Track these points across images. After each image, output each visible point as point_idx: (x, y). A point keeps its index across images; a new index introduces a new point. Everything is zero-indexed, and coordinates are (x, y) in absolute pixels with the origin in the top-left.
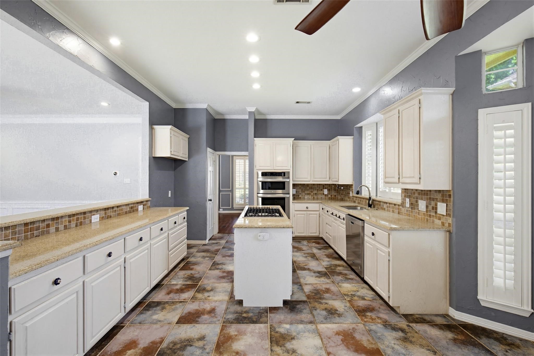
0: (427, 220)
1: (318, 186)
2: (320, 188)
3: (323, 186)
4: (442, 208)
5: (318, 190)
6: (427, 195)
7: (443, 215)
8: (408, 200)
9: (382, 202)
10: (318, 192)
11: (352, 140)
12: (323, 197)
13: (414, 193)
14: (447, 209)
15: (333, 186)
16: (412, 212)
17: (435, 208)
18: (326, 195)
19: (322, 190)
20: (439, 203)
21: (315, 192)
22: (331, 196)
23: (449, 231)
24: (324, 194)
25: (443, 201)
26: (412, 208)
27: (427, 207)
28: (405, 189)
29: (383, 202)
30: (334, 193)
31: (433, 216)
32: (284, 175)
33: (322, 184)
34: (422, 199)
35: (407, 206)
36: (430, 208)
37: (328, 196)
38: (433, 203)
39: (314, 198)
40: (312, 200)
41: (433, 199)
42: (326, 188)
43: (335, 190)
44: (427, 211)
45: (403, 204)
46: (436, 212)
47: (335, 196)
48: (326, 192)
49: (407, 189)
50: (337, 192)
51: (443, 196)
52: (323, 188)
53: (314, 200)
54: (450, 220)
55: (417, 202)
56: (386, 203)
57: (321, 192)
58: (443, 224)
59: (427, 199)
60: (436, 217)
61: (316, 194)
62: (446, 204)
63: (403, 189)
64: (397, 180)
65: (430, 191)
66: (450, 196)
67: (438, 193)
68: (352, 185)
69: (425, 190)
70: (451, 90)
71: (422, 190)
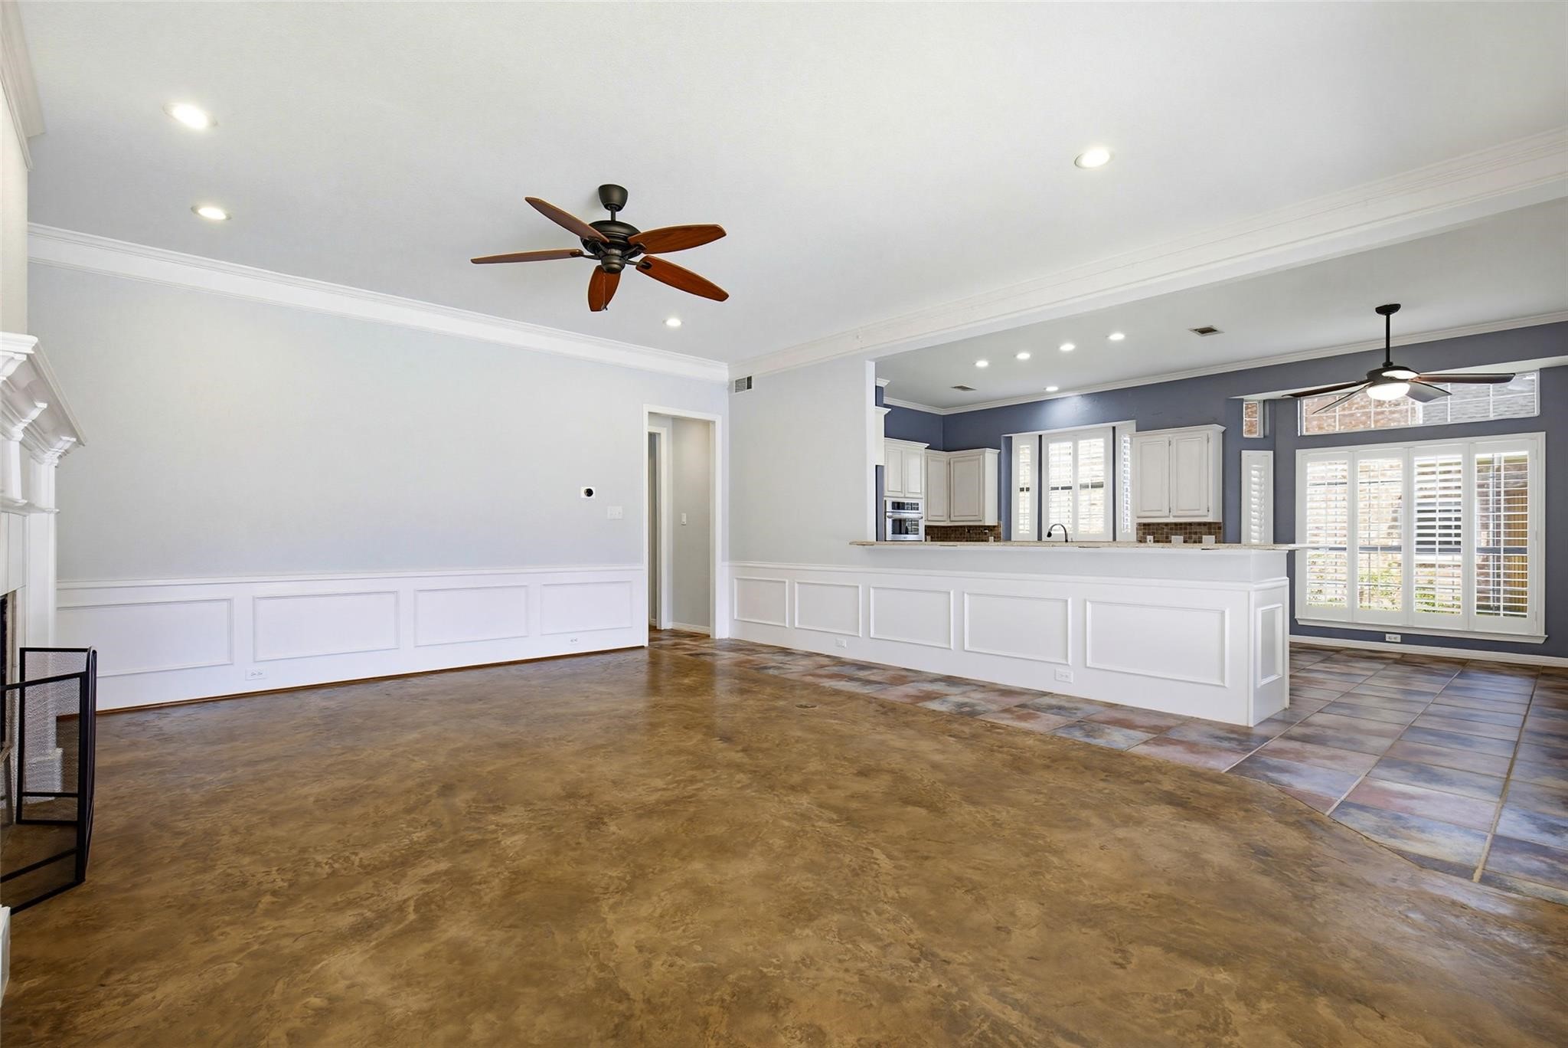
4: (1209, 540)
6: (1186, 528)
8: (1150, 538)
11: (995, 455)
13: (1162, 529)
14: (1216, 541)
17: (1199, 542)
20: (1204, 537)
25: (1210, 533)
28: (1145, 525)
32: (917, 509)
34: (1176, 534)
36: (1190, 542)
38: (1195, 537)
41: (1196, 533)
49: (1149, 525)
51: (1210, 528)
55: (1167, 538)
59: (1186, 532)
62: (1214, 537)
63: (1139, 524)
64: (1167, 514)
65: (1190, 524)
66: (1220, 528)
67: (1202, 527)
68: (994, 527)
69: (1181, 524)
70: (1223, 428)
71: (1176, 524)
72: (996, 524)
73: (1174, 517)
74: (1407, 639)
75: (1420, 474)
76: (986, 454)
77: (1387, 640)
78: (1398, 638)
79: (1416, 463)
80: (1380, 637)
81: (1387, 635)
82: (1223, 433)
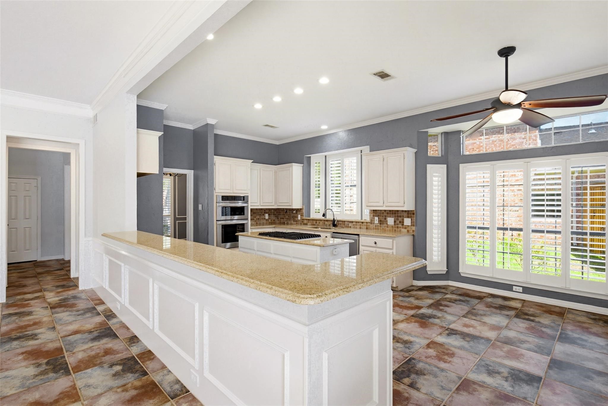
0: (395, 230)
1: (260, 211)
2: (262, 213)
3: (265, 211)
4: (407, 222)
5: (260, 215)
6: (395, 213)
7: (409, 226)
8: (376, 218)
9: (346, 221)
10: (260, 217)
11: (302, 167)
12: (265, 221)
13: (383, 213)
14: (411, 222)
15: (273, 211)
16: (381, 226)
17: (402, 222)
18: (267, 220)
19: (263, 215)
20: (405, 219)
21: (258, 217)
22: (271, 220)
23: (413, 235)
24: (265, 219)
25: (408, 217)
26: (380, 224)
27: (395, 222)
28: (374, 210)
29: (348, 222)
30: (273, 217)
31: (400, 227)
32: (244, 200)
33: (263, 209)
34: (390, 217)
35: (375, 223)
36: (398, 222)
37: (268, 221)
38: (400, 219)
39: (257, 223)
40: (255, 226)
41: (400, 216)
42: (267, 213)
43: (274, 215)
44: (395, 224)
45: (372, 222)
46: (403, 225)
47: (274, 220)
48: (267, 216)
49: (376, 210)
50: (276, 217)
51: (408, 214)
52: (265, 213)
53: (257, 226)
54: (414, 228)
55: (385, 219)
56: (352, 222)
57: (263, 217)
58: (408, 231)
59: (395, 216)
60: (403, 228)
61: (258, 219)
62: (410, 219)
63: (371, 210)
64: (382, 204)
65: (398, 211)
66: (413, 214)
67: (404, 213)
68: (301, 209)
69: (393, 211)
70: (415, 150)
71: (390, 211)
72: (302, 208)
73: (386, 206)
74: (527, 290)
75: (534, 180)
76: (293, 167)
77: (514, 290)
78: (521, 290)
79: (532, 173)
80: (509, 287)
81: (514, 287)
82: (416, 153)
